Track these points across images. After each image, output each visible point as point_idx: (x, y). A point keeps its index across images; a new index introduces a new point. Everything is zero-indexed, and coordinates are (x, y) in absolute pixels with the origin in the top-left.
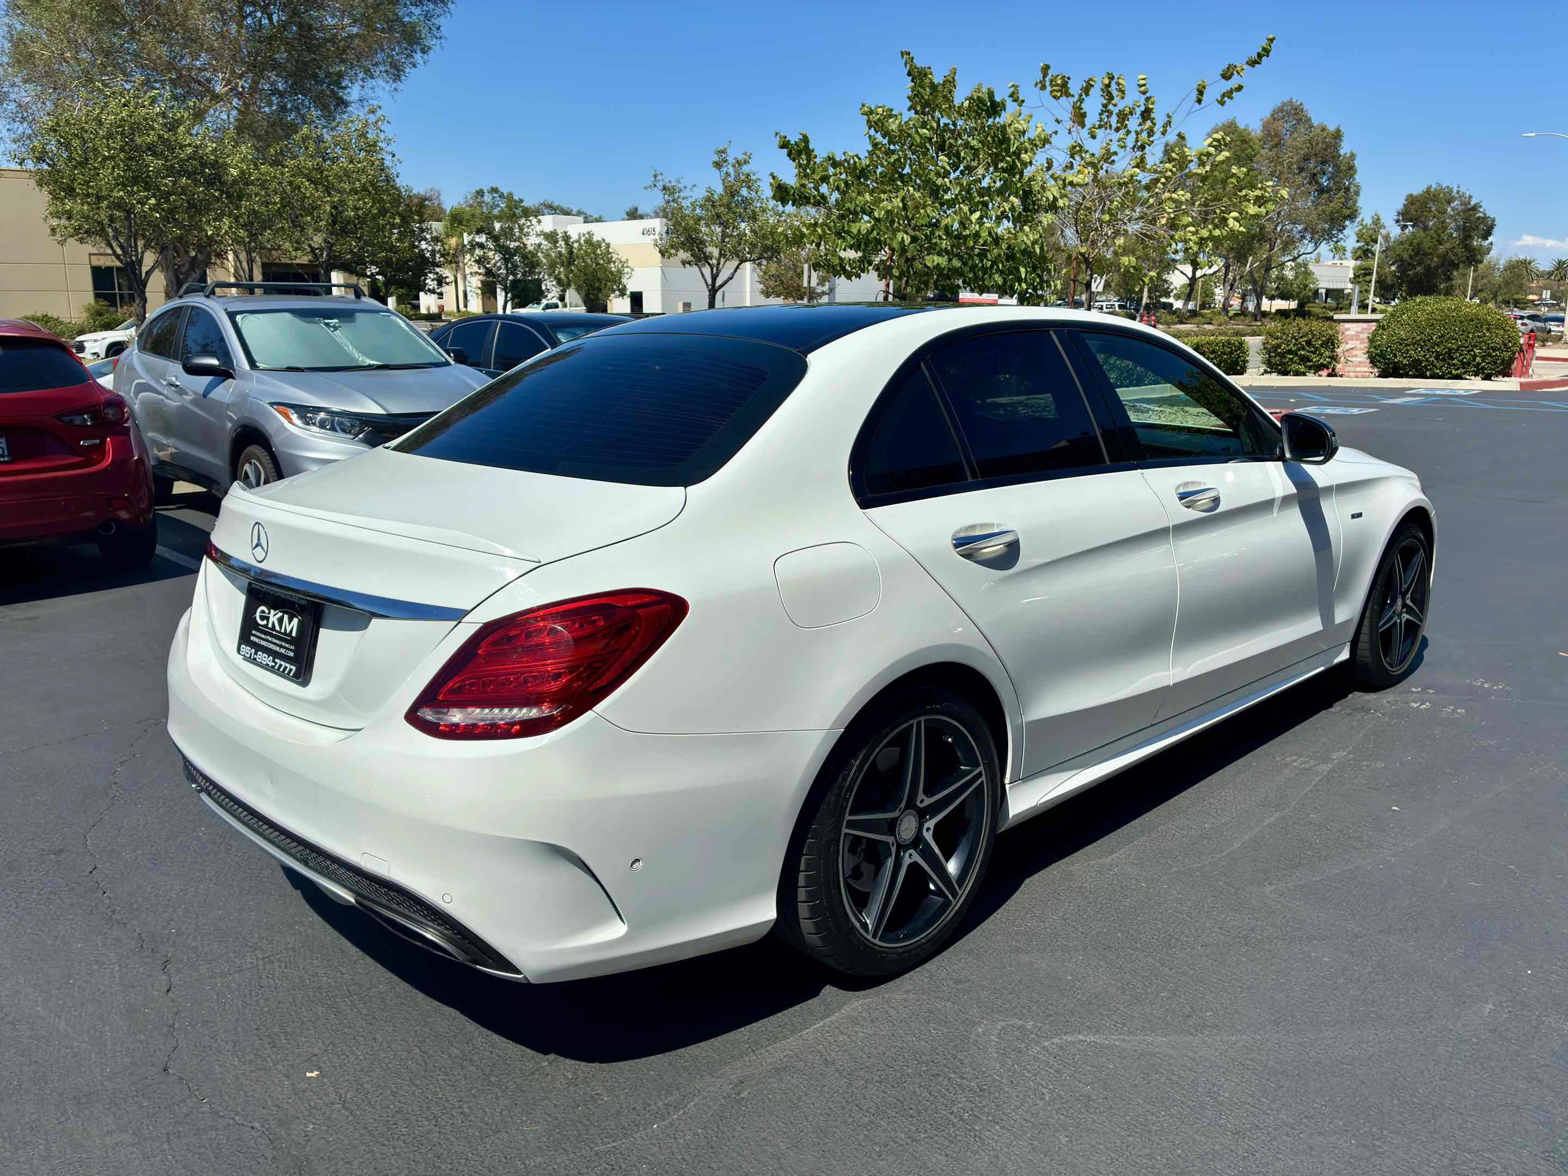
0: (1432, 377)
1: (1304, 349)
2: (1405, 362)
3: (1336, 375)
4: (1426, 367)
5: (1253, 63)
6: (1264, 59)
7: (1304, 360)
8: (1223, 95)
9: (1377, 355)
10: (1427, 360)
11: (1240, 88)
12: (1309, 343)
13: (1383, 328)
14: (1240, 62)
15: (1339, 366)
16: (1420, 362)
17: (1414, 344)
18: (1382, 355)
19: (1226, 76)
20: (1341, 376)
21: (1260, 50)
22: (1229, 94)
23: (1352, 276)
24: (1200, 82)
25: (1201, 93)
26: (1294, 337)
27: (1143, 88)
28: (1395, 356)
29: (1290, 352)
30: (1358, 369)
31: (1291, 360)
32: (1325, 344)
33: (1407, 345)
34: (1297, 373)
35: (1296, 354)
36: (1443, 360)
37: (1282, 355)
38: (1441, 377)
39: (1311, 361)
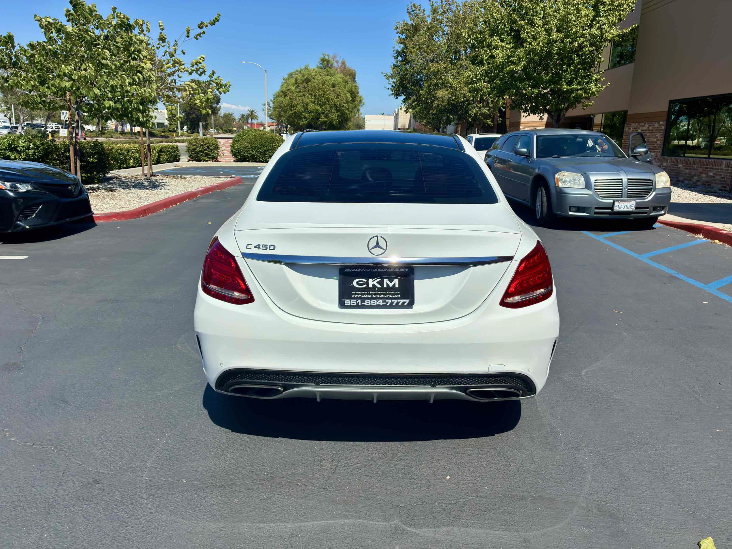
0: (259, 162)
1: (206, 150)
2: (249, 156)
3: (218, 161)
4: (256, 158)
5: (213, 23)
6: (217, 23)
7: (207, 155)
8: (197, 35)
9: (236, 152)
10: (257, 155)
11: (204, 33)
12: (208, 147)
13: (236, 141)
14: (207, 22)
15: (219, 157)
16: (254, 156)
17: (251, 148)
18: (239, 153)
19: (200, 27)
20: (220, 162)
21: (214, 19)
22: (199, 35)
23: (167, 117)
24: (187, 28)
25: (188, 33)
26: (201, 145)
27: (162, 27)
28: (244, 153)
29: (201, 151)
30: (226, 159)
31: (201, 155)
32: (215, 148)
33: (249, 148)
34: (205, 161)
35: (203, 152)
36: (263, 155)
37: (197, 153)
38: (263, 162)
39: (210, 155)
